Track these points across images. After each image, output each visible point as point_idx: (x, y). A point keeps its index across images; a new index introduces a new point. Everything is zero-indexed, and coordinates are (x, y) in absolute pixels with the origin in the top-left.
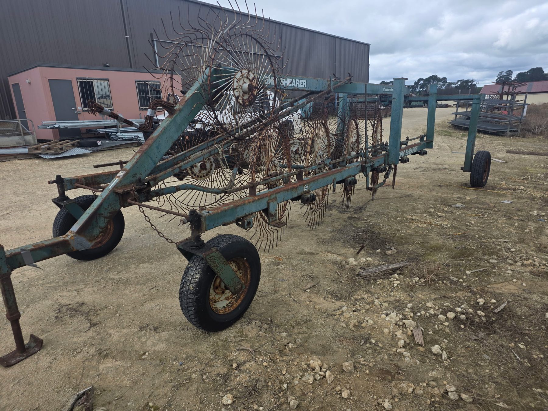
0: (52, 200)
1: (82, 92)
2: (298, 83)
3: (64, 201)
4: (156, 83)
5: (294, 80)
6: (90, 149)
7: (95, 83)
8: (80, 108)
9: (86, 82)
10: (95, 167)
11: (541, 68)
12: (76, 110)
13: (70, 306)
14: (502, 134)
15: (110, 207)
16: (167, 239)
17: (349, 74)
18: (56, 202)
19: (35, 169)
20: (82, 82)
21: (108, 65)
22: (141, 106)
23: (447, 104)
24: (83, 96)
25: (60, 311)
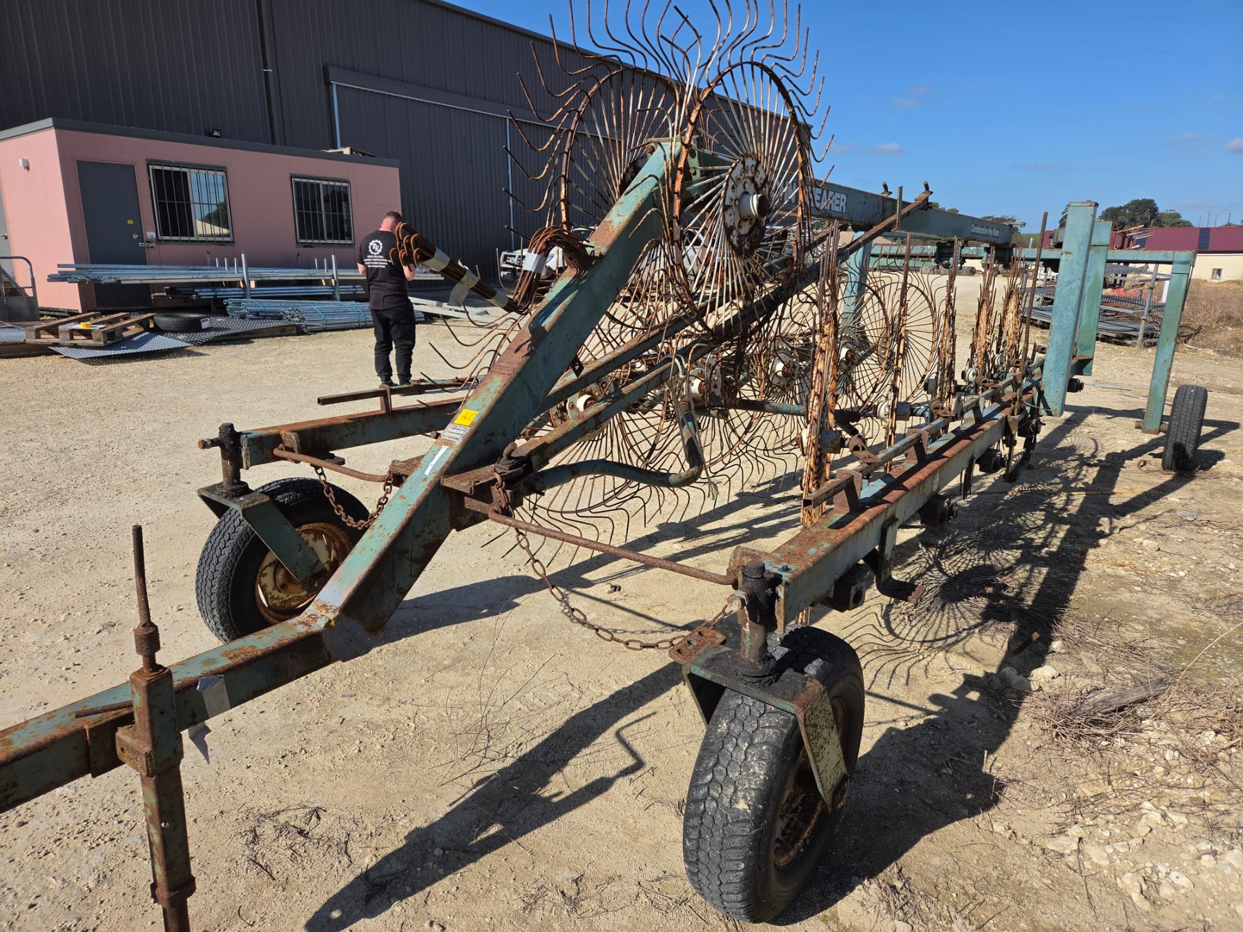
0: (199, 491)
1: (160, 196)
2: (831, 202)
3: (238, 496)
4: (338, 184)
5: (825, 192)
6: (182, 337)
7: (192, 175)
8: (151, 234)
9: (169, 172)
10: (324, 401)
11: (1152, 201)
12: (141, 238)
13: (282, 818)
14: (1129, 342)
15: (427, 531)
16: (597, 630)
17: (927, 186)
18: (214, 497)
19: (49, 387)
20: (160, 171)
21: (216, 133)
22: (301, 238)
23: (973, 268)
24: (162, 207)
25: (256, 836)
